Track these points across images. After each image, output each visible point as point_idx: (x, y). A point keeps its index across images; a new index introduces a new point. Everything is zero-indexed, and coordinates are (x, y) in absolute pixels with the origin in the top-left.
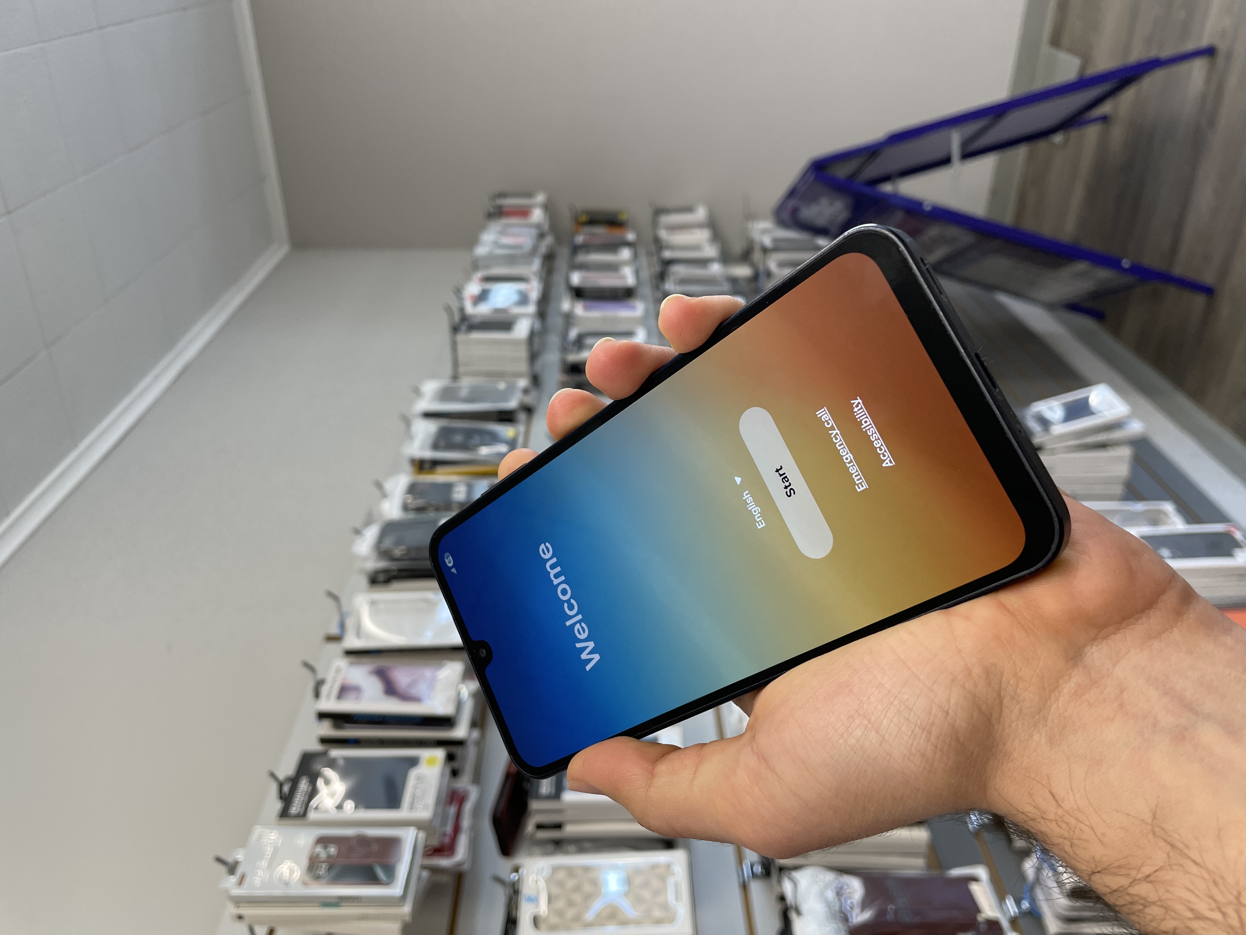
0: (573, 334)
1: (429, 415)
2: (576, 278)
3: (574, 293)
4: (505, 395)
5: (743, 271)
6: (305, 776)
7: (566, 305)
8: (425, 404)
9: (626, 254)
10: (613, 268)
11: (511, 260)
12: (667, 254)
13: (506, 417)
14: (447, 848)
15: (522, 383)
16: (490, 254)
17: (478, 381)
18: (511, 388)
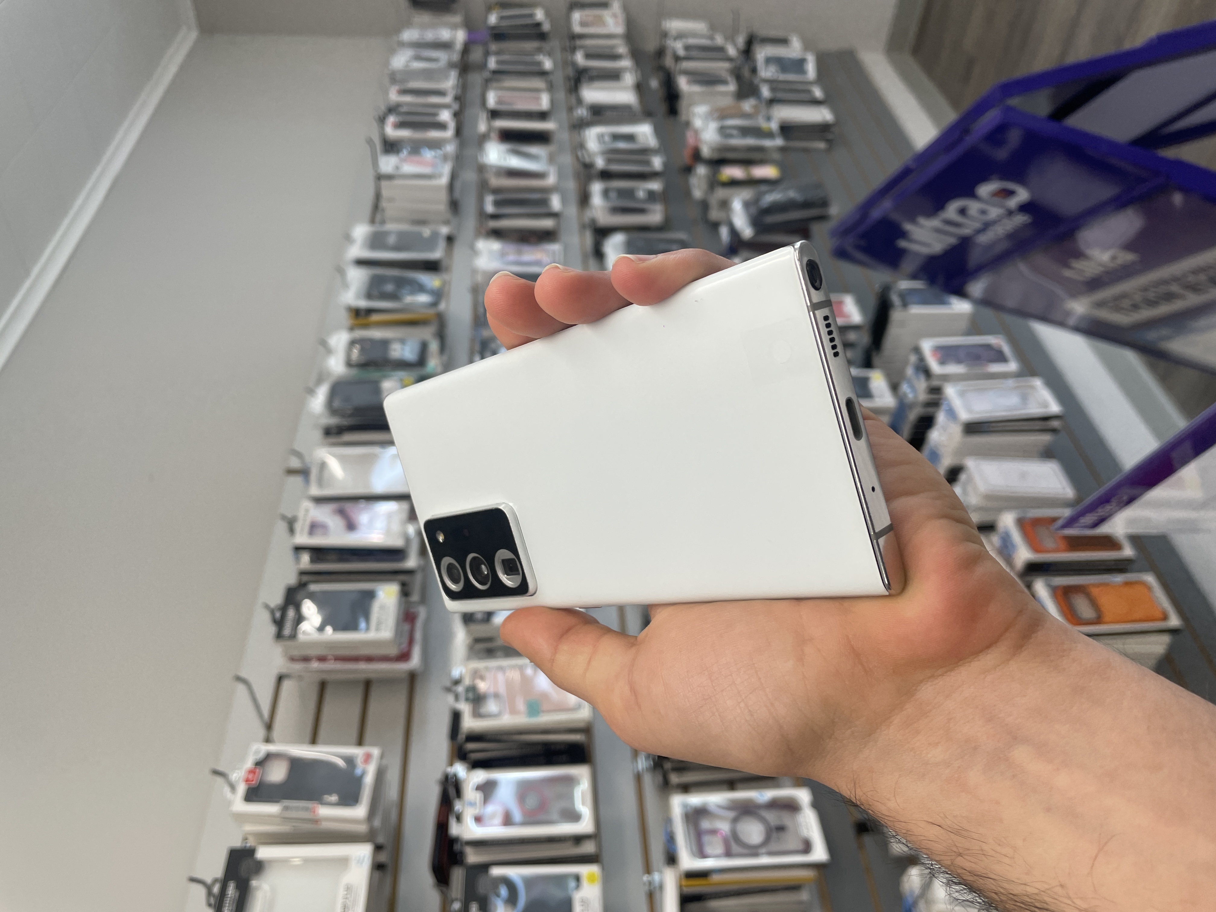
1: (361, 263)
2: (491, 100)
3: (491, 115)
4: (430, 243)
6: (292, 605)
7: (483, 125)
8: (357, 251)
11: (428, 74)
13: (432, 267)
14: (404, 656)
15: (445, 230)
16: (407, 66)
17: (404, 227)
18: (435, 235)
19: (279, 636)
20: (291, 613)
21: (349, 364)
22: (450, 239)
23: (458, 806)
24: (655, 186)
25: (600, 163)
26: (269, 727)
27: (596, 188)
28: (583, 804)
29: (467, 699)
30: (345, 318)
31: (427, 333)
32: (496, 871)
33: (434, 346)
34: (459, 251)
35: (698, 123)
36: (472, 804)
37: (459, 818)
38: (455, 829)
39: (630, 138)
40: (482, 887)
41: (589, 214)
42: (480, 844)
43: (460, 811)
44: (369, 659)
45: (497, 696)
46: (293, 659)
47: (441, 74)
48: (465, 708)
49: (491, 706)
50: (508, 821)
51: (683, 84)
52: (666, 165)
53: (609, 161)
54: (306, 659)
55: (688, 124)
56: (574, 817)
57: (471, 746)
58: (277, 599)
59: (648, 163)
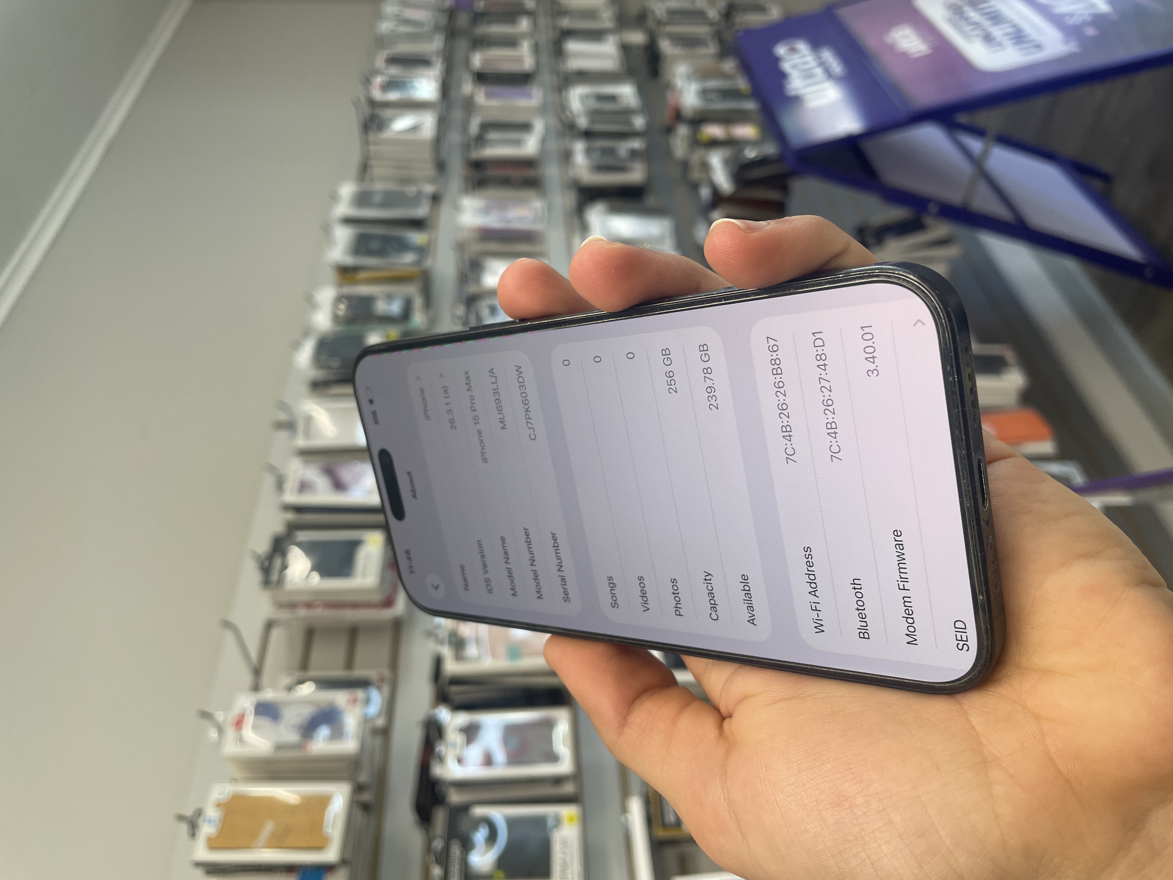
0: (474, 127)
1: (348, 221)
2: (477, 60)
3: (476, 78)
4: (415, 200)
5: (637, 38)
6: (278, 554)
7: (467, 87)
8: (343, 209)
9: (524, 24)
10: (511, 42)
11: (413, 37)
12: (566, 23)
13: (418, 224)
14: (388, 603)
15: (429, 189)
16: (393, 31)
17: (390, 186)
18: (419, 194)
19: (266, 583)
20: (278, 562)
21: (336, 318)
22: (436, 199)
23: (441, 748)
24: (636, 144)
25: (583, 122)
26: (257, 672)
27: (579, 147)
28: (564, 745)
29: (450, 643)
30: (331, 275)
31: (412, 290)
32: (479, 811)
33: (418, 302)
34: (445, 210)
35: (679, 82)
36: (454, 745)
37: (441, 760)
38: (438, 771)
39: (612, 98)
40: (463, 825)
41: (571, 173)
42: (462, 785)
43: (444, 753)
44: (355, 605)
45: (478, 641)
46: (281, 605)
47: (427, 37)
48: (446, 652)
49: (472, 651)
50: (488, 761)
51: (666, 46)
52: (649, 125)
53: (592, 121)
54: (292, 606)
55: (669, 86)
56: (553, 758)
57: (454, 689)
58: (263, 546)
59: (629, 123)
